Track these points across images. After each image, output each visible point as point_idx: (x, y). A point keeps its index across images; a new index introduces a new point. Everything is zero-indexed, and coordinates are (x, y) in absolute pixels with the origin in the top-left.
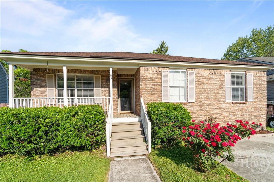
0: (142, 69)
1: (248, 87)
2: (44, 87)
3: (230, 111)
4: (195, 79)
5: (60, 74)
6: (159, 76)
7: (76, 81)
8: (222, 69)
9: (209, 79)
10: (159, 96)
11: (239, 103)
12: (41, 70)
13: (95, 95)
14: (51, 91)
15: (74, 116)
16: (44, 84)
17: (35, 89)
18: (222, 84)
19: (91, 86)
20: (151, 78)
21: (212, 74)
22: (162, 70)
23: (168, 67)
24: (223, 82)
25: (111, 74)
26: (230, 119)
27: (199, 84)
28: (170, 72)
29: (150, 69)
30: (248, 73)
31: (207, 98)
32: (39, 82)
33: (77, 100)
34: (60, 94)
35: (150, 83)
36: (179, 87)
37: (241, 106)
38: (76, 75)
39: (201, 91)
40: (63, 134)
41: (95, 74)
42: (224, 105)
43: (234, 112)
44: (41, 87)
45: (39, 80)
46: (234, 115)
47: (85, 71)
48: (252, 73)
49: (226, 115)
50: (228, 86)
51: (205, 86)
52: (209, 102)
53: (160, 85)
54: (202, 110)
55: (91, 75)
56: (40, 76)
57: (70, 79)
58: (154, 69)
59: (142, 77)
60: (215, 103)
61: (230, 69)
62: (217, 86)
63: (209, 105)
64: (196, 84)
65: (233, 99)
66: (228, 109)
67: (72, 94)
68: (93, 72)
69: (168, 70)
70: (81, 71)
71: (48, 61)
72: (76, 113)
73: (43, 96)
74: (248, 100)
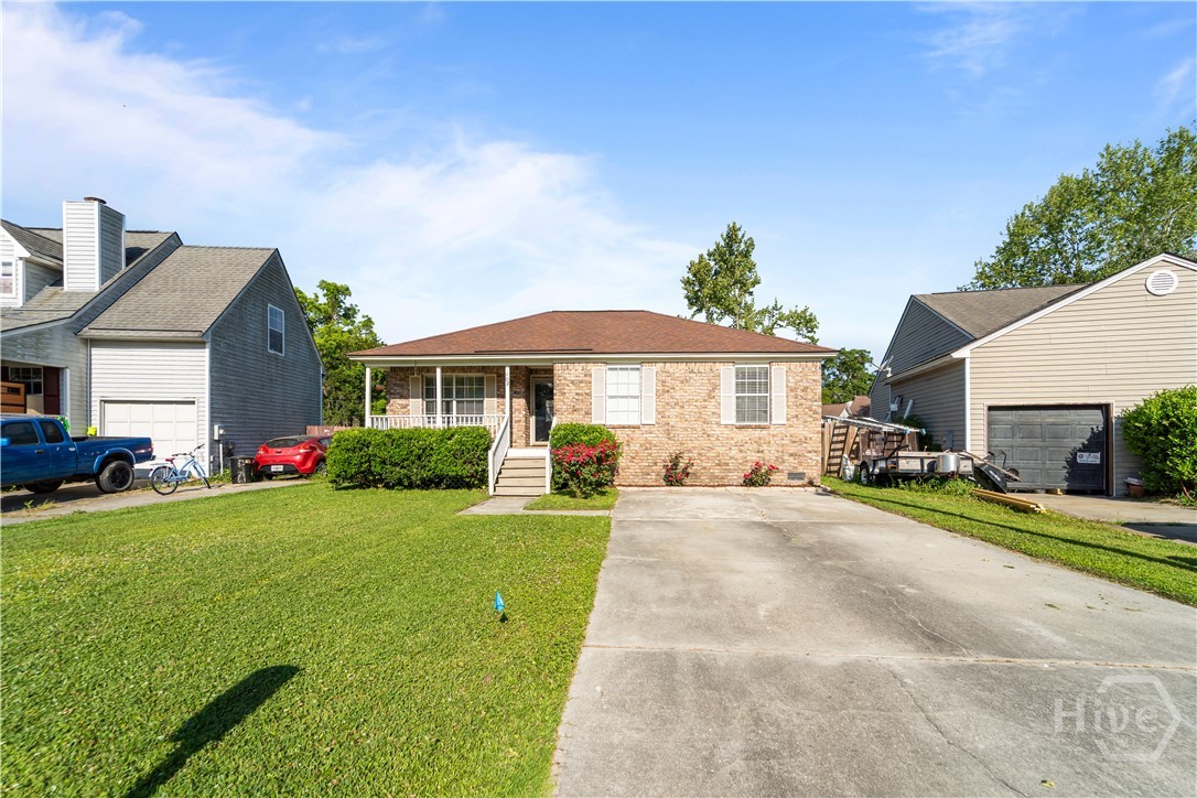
0: (557, 367)
1: (773, 395)
2: (406, 398)
3: (733, 442)
4: (655, 381)
5: (429, 375)
6: (587, 379)
7: (454, 387)
8: (714, 361)
9: (685, 381)
10: (587, 413)
11: (750, 427)
12: (402, 369)
13: (485, 411)
14: (416, 404)
15: (449, 439)
16: (405, 393)
17: (392, 401)
18: (714, 389)
19: (480, 393)
20: (572, 382)
21: (692, 372)
22: (593, 368)
23: (605, 362)
24: (715, 387)
25: (508, 376)
26: (732, 458)
27: (664, 390)
28: (610, 369)
29: (571, 366)
30: (775, 366)
31: (681, 416)
32: (399, 390)
33: (455, 419)
34: (430, 409)
35: (571, 391)
36: (627, 397)
37: (757, 433)
38: (454, 375)
39: (668, 404)
40: (438, 460)
41: (486, 372)
42: (718, 431)
43: (740, 446)
44: (402, 397)
45: (398, 386)
46: (741, 451)
47: (470, 369)
48: (784, 366)
49: (722, 450)
50: (728, 395)
51: (677, 395)
52: (685, 425)
53: (589, 394)
54: (669, 439)
55: (480, 375)
56: (401, 380)
57: (446, 382)
58: (579, 367)
59: (556, 382)
60: (698, 426)
61: (733, 361)
62: (704, 394)
63: (686, 429)
64: (657, 391)
65: (738, 420)
66: (727, 438)
67: (448, 410)
68: (483, 369)
69: (604, 367)
70: (463, 369)
71: (416, 361)
72: (452, 436)
73: (404, 413)
74: (773, 422)
